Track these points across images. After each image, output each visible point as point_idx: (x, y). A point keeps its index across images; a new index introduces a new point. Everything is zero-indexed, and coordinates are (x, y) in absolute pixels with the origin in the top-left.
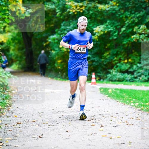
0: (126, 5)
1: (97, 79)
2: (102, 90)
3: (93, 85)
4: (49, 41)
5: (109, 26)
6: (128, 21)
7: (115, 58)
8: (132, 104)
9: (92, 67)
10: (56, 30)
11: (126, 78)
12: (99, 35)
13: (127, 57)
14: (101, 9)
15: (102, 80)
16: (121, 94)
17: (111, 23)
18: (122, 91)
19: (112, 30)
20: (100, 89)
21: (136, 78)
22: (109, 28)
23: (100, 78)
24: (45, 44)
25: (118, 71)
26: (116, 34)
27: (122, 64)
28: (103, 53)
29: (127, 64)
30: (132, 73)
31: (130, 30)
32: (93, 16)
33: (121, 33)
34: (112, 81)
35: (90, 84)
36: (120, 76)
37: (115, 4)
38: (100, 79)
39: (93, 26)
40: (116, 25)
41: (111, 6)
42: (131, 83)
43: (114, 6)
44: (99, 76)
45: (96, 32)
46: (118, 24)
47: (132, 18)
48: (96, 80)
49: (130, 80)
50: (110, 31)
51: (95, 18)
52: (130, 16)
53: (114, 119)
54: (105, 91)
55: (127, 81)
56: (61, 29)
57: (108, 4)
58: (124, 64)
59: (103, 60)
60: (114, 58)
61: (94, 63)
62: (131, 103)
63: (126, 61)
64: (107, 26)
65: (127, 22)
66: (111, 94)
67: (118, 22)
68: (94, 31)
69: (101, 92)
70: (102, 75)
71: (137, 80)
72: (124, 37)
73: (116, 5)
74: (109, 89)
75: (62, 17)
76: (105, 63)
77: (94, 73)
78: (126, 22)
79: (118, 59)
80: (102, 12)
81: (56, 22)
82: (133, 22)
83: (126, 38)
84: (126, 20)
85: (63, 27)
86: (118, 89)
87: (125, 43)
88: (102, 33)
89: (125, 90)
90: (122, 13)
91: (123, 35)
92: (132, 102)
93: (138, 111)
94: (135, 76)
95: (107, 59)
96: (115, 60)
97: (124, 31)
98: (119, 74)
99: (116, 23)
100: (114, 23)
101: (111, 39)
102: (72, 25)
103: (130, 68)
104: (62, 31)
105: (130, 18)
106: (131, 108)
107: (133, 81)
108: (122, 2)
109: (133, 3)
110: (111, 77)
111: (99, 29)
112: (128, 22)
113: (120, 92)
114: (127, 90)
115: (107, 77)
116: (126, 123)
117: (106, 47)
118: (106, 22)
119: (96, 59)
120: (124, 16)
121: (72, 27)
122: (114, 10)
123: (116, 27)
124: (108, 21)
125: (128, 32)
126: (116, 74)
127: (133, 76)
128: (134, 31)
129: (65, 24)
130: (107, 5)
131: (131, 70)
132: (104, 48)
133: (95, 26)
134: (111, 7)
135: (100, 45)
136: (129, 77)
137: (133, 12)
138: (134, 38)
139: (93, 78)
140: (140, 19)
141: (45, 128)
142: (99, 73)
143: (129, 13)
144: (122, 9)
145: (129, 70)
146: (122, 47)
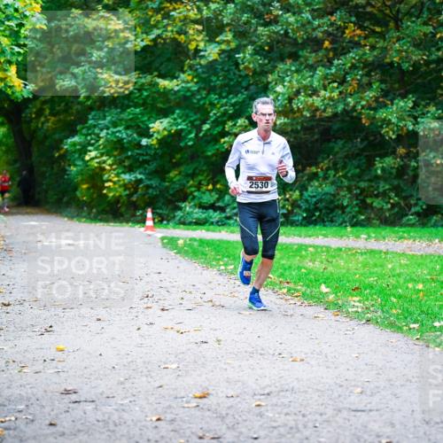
0: (211, 81)
1: (156, 220)
2: (165, 241)
3: (149, 232)
4: (66, 147)
5: (179, 121)
6: (214, 112)
7: (191, 182)
8: (222, 267)
9: (146, 197)
10: (78, 128)
11: (211, 217)
12: (159, 137)
13: (213, 179)
14: (165, 88)
15: (165, 222)
16: (200, 248)
17: (183, 115)
18: (203, 243)
19: (185, 127)
20: (163, 239)
21: (229, 218)
22: (180, 125)
23: (161, 219)
24: (57, 155)
25: (195, 205)
26: (192, 135)
27: (204, 193)
28: (169, 172)
29: (213, 193)
30: (222, 209)
31: (219, 129)
32: (149, 101)
33: (201, 135)
34: (184, 223)
35: (142, 229)
36: (198, 214)
37: (190, 78)
38: (161, 221)
39: (149, 119)
40: (192, 119)
41: (183, 82)
42: (221, 228)
43: (188, 82)
44: (160, 215)
45: (154, 132)
46: (195, 117)
47: (222, 106)
48: (154, 223)
49: (217, 222)
50: (182, 130)
51: (152, 105)
52: (218, 103)
53: (187, 296)
54: (170, 243)
55: (212, 223)
56: (87, 125)
57: (177, 78)
58: (207, 193)
59: (167, 184)
60: (188, 182)
61: (150, 191)
62: (220, 265)
63: (210, 187)
64: (175, 119)
65: (213, 114)
66: (183, 248)
67: (196, 114)
68: (151, 130)
69: (163, 244)
70: (164, 212)
71: (232, 222)
72: (208, 142)
73: (192, 80)
74: (178, 239)
75: (89, 103)
76: (171, 192)
77: (149, 210)
78: (211, 114)
79: (196, 183)
80: (165, 93)
81: (78, 112)
82: (225, 113)
83: (213, 143)
84: (212, 110)
85: (90, 122)
86: (195, 240)
87: (209, 154)
88: (166, 133)
89: (208, 241)
90: (204, 96)
91: (205, 138)
92: (221, 263)
93: (232, 281)
94: (228, 215)
95: (174, 183)
96: (191, 186)
97: (209, 129)
98: (197, 210)
99: (191, 114)
100: (187, 116)
101: (182, 144)
102: (109, 118)
103: (218, 200)
104: (89, 128)
105: (218, 106)
106: (220, 274)
107: (223, 225)
108: (204, 76)
109: (225, 77)
110: (182, 217)
111: (160, 126)
112: (215, 114)
113: (200, 246)
114: (213, 240)
115: (174, 217)
116: (210, 304)
117: (174, 161)
118: (173, 113)
119: (154, 183)
120: (208, 102)
121: (109, 122)
122: (189, 90)
123: (192, 122)
124: (177, 111)
125: (215, 132)
126: (191, 210)
127: (223, 215)
128: (227, 129)
129: (95, 115)
130: (175, 80)
131: (220, 204)
132: (170, 161)
133: (152, 119)
134: (184, 85)
135: (161, 157)
136: (216, 216)
137: (224, 94)
138: (224, 143)
139: (149, 219)
140: (237, 107)
141: (56, 313)
142: (161, 208)
143: (217, 96)
144: (204, 89)
145: (217, 205)
146: (202, 161)
